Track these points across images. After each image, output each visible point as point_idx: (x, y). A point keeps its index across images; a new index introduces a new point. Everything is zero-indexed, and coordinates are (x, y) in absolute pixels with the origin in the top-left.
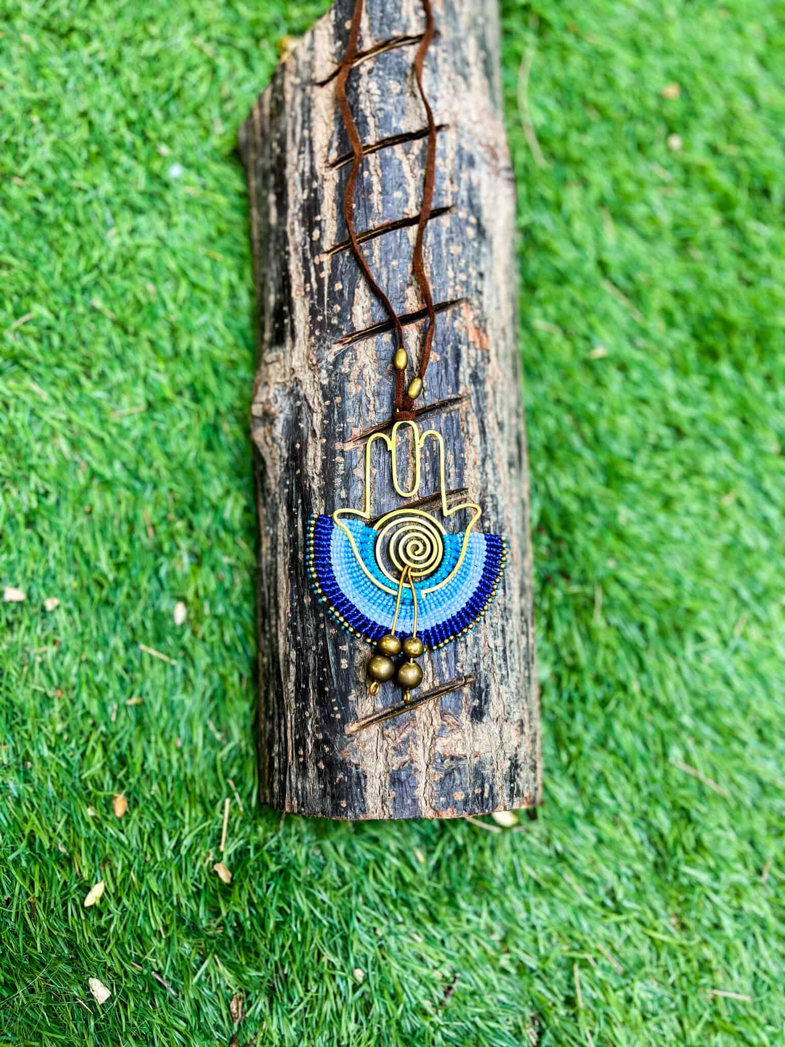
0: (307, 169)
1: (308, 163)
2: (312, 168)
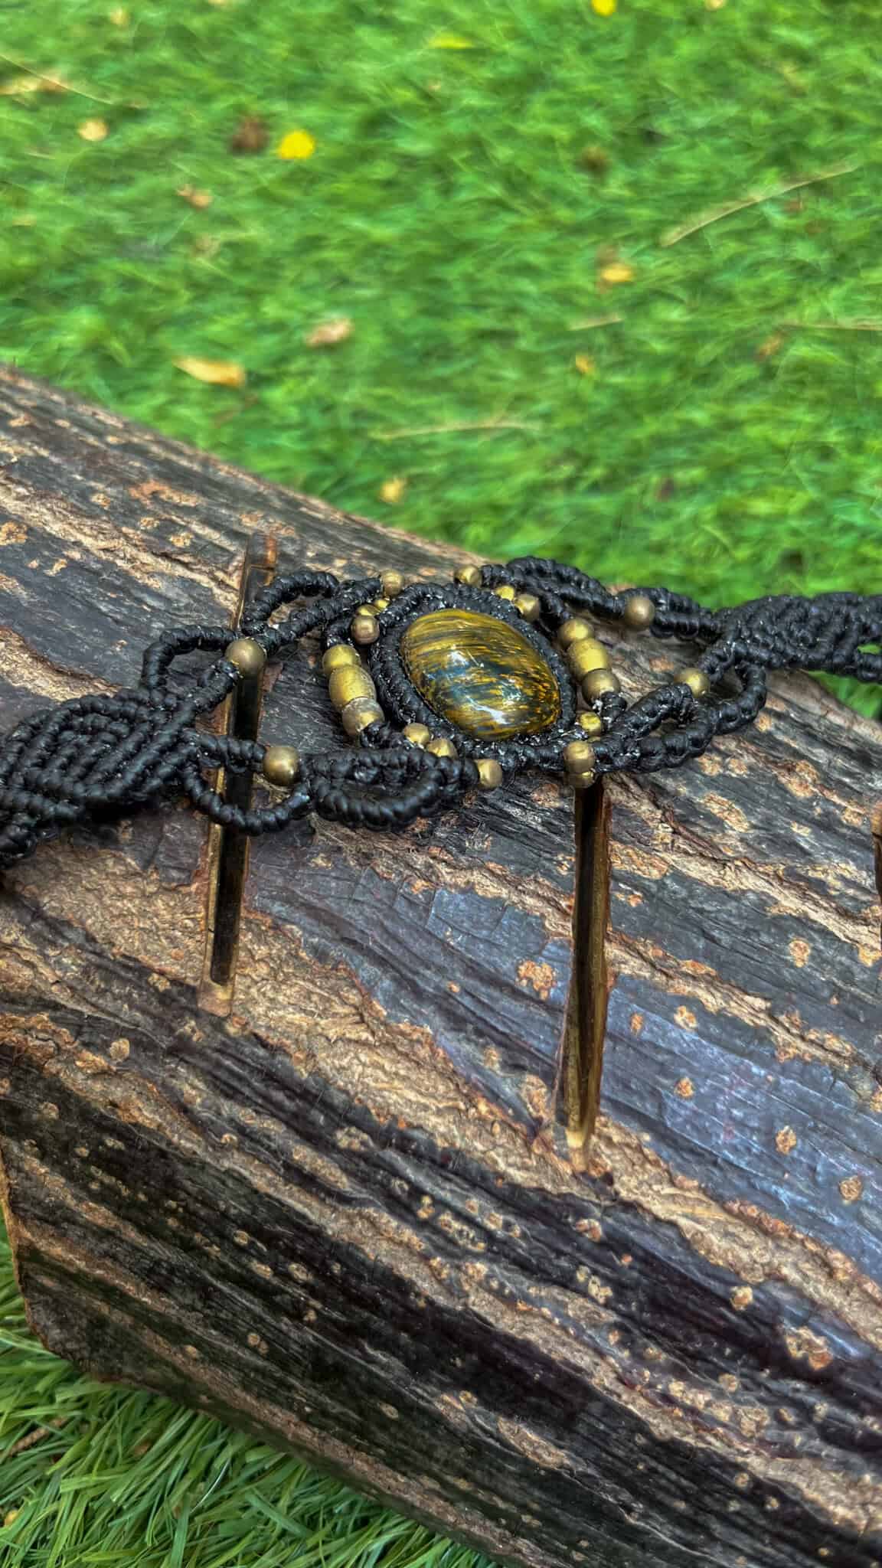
0: (495, 1221)
1: (475, 1204)
2: (511, 1199)
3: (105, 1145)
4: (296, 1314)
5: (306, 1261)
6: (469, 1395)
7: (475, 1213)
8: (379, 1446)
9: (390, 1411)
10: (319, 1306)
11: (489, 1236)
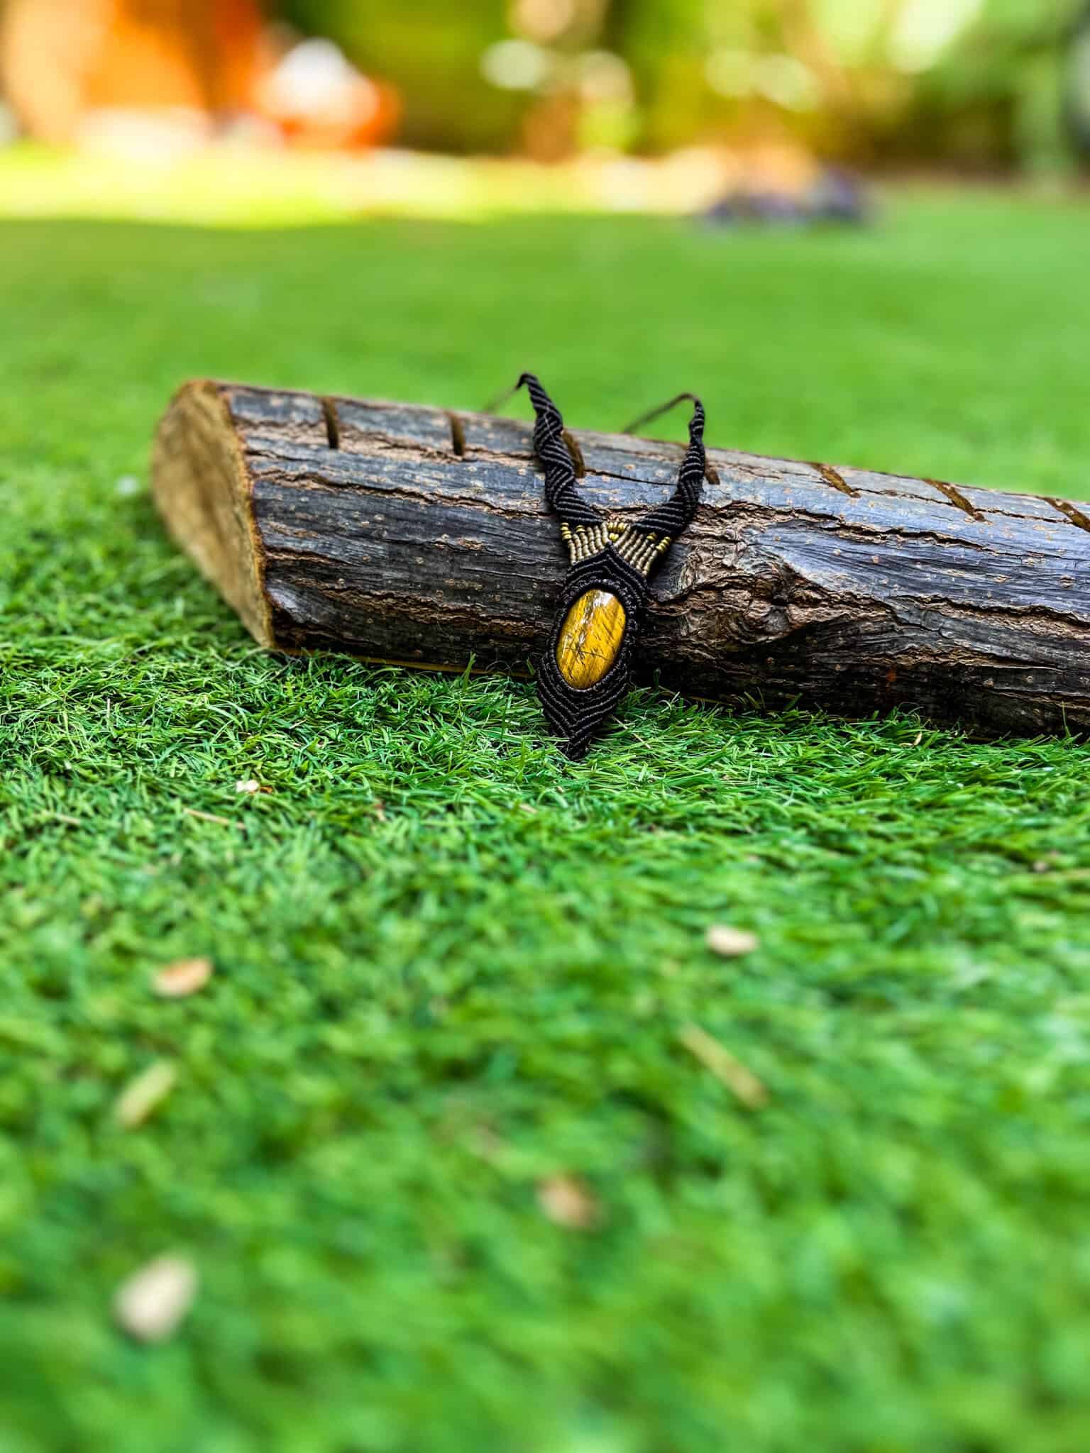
3: (301, 502)
4: (380, 538)
5: (380, 513)
6: (445, 535)
7: (435, 476)
8: (418, 583)
9: (420, 560)
10: (387, 527)
11: (440, 480)
